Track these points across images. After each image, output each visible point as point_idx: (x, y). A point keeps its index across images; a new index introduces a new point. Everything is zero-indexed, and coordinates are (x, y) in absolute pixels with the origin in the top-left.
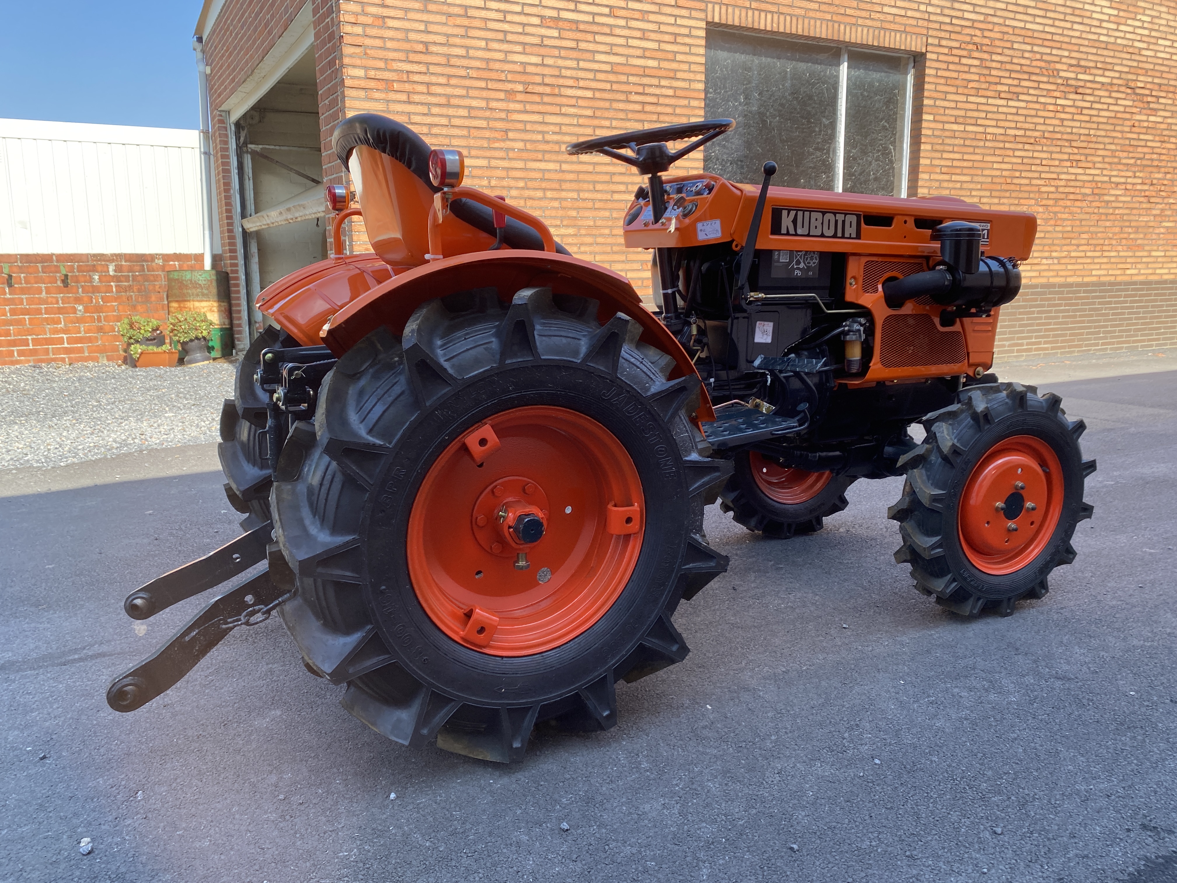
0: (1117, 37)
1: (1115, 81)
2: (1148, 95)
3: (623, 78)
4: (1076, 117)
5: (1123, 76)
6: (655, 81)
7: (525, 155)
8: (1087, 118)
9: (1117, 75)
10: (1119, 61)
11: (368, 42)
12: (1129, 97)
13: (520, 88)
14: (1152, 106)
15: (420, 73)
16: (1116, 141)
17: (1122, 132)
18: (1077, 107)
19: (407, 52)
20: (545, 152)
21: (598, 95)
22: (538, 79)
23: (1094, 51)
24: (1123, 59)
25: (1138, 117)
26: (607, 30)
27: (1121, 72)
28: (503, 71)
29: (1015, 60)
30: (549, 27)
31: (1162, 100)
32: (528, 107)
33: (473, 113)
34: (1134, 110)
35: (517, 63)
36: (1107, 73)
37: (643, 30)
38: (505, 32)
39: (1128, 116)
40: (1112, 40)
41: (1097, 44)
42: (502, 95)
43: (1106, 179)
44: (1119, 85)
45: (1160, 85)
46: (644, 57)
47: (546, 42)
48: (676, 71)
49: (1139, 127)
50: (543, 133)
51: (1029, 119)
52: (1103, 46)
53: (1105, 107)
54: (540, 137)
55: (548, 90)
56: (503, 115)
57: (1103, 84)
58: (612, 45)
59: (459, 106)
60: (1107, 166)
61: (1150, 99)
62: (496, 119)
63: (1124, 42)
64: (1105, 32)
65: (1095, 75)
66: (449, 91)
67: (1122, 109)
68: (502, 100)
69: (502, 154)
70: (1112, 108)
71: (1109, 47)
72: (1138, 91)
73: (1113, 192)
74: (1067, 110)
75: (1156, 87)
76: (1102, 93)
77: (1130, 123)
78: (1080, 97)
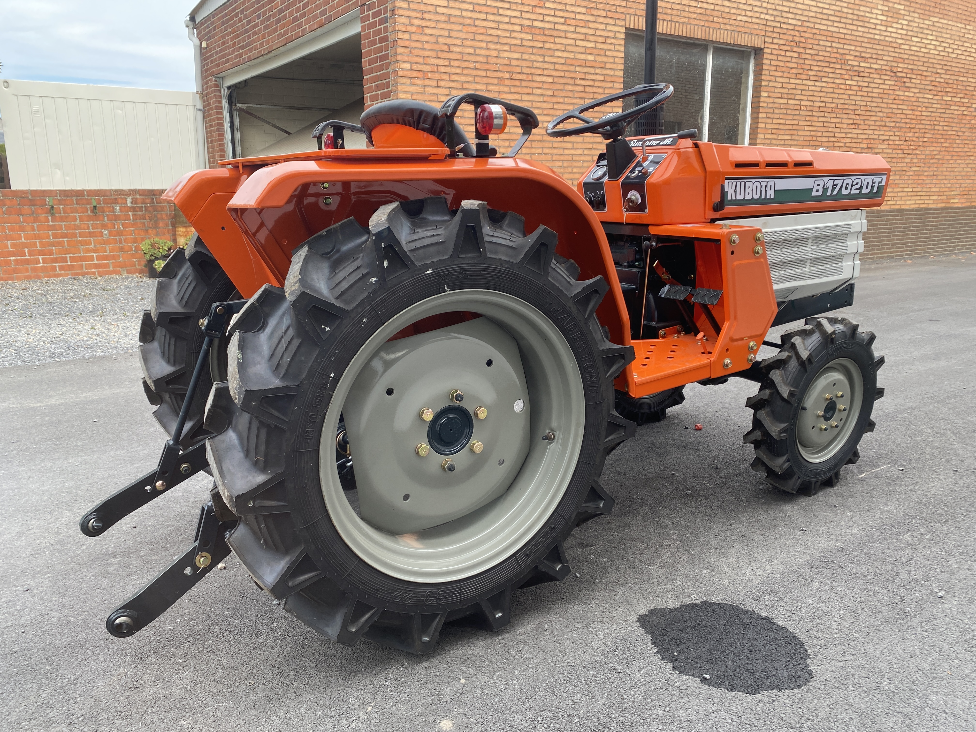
1: (884, 67)
2: (904, 77)
3: (572, 68)
4: (859, 93)
8: (865, 94)
9: (885, 63)
10: (887, 53)
12: (892, 79)
14: (907, 84)
16: (884, 110)
17: (887, 103)
18: (859, 86)
23: (871, 46)
24: (889, 51)
25: (897, 93)
26: (563, 34)
27: (887, 61)
30: (526, 33)
31: (913, 81)
34: (895, 88)
36: (879, 62)
37: (585, 34)
39: (891, 92)
40: (882, 38)
41: (872, 41)
43: (876, 137)
44: (886, 70)
45: (912, 70)
46: (585, 53)
47: (524, 43)
49: (898, 100)
51: (828, 95)
52: (877, 42)
53: (877, 86)
57: (876, 69)
58: (565, 45)
60: (877, 128)
61: (905, 80)
63: (891, 39)
64: (878, 32)
65: (871, 63)
67: (887, 87)
70: (881, 86)
71: (881, 43)
72: (899, 74)
73: (880, 146)
74: (853, 88)
75: (910, 71)
76: (875, 76)
77: (893, 97)
78: (861, 79)
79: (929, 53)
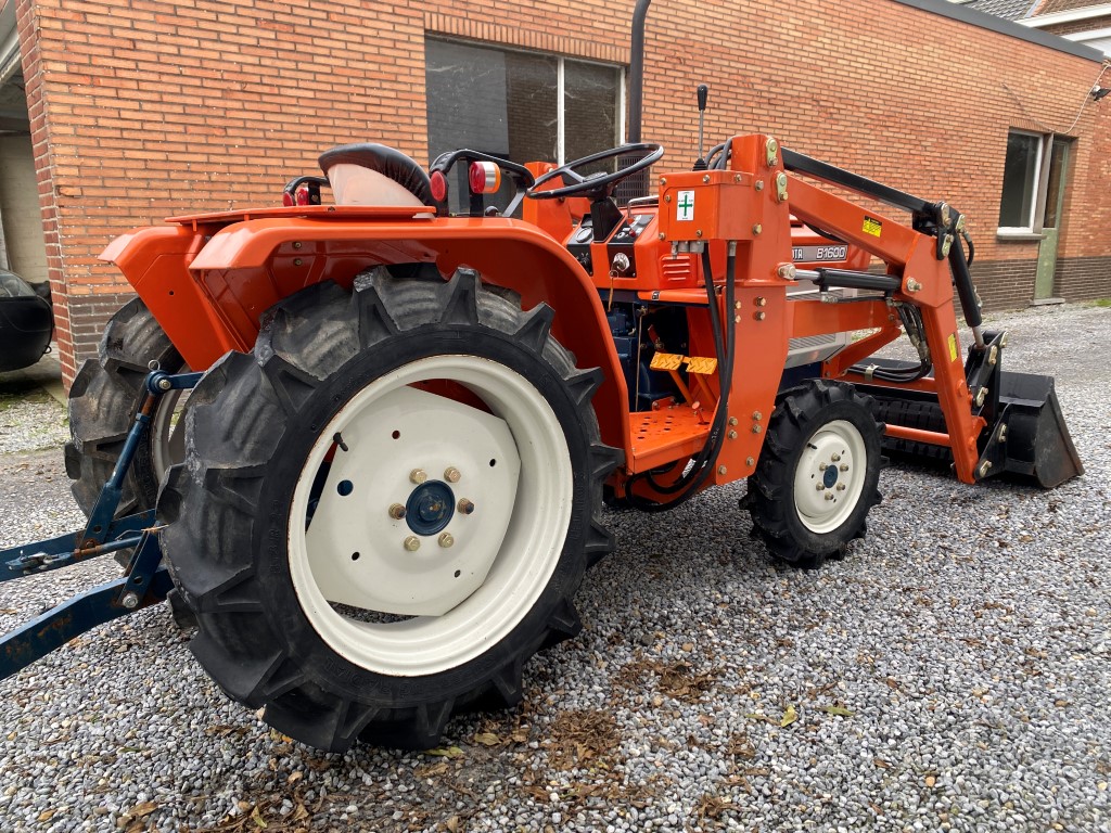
0: (802, 56)
1: (802, 94)
2: (830, 107)
3: (345, 80)
4: (770, 125)
5: (809, 89)
6: (377, 84)
7: (246, 152)
8: (780, 126)
9: (804, 89)
10: (805, 77)
11: (69, 37)
12: (814, 108)
13: (238, 87)
14: (835, 116)
15: (129, 69)
17: (810, 138)
18: (771, 116)
19: (113, 48)
20: (266, 148)
21: (319, 95)
22: (257, 79)
24: (808, 76)
25: (823, 126)
26: (325, 34)
27: (807, 87)
28: (218, 70)
29: (715, 74)
30: (265, 29)
31: (842, 112)
32: (247, 106)
33: (188, 110)
34: (820, 120)
35: (232, 62)
36: (795, 87)
37: (362, 36)
38: (218, 32)
39: (815, 125)
40: (798, 58)
41: (785, 62)
42: (219, 94)
44: (806, 98)
45: (840, 98)
46: (364, 61)
47: (262, 43)
48: (396, 74)
49: (824, 134)
50: (264, 130)
52: (791, 63)
54: (261, 134)
55: (266, 89)
56: (221, 113)
57: (792, 96)
58: (331, 48)
59: (173, 103)
61: (832, 110)
62: (213, 117)
63: (809, 61)
64: (792, 51)
65: (785, 89)
66: (161, 88)
67: (809, 118)
68: (219, 98)
69: (222, 150)
70: (800, 117)
71: (796, 64)
72: (822, 103)
74: (763, 118)
75: (838, 101)
76: (791, 104)
77: (817, 131)
78: (773, 107)
79: (862, 79)
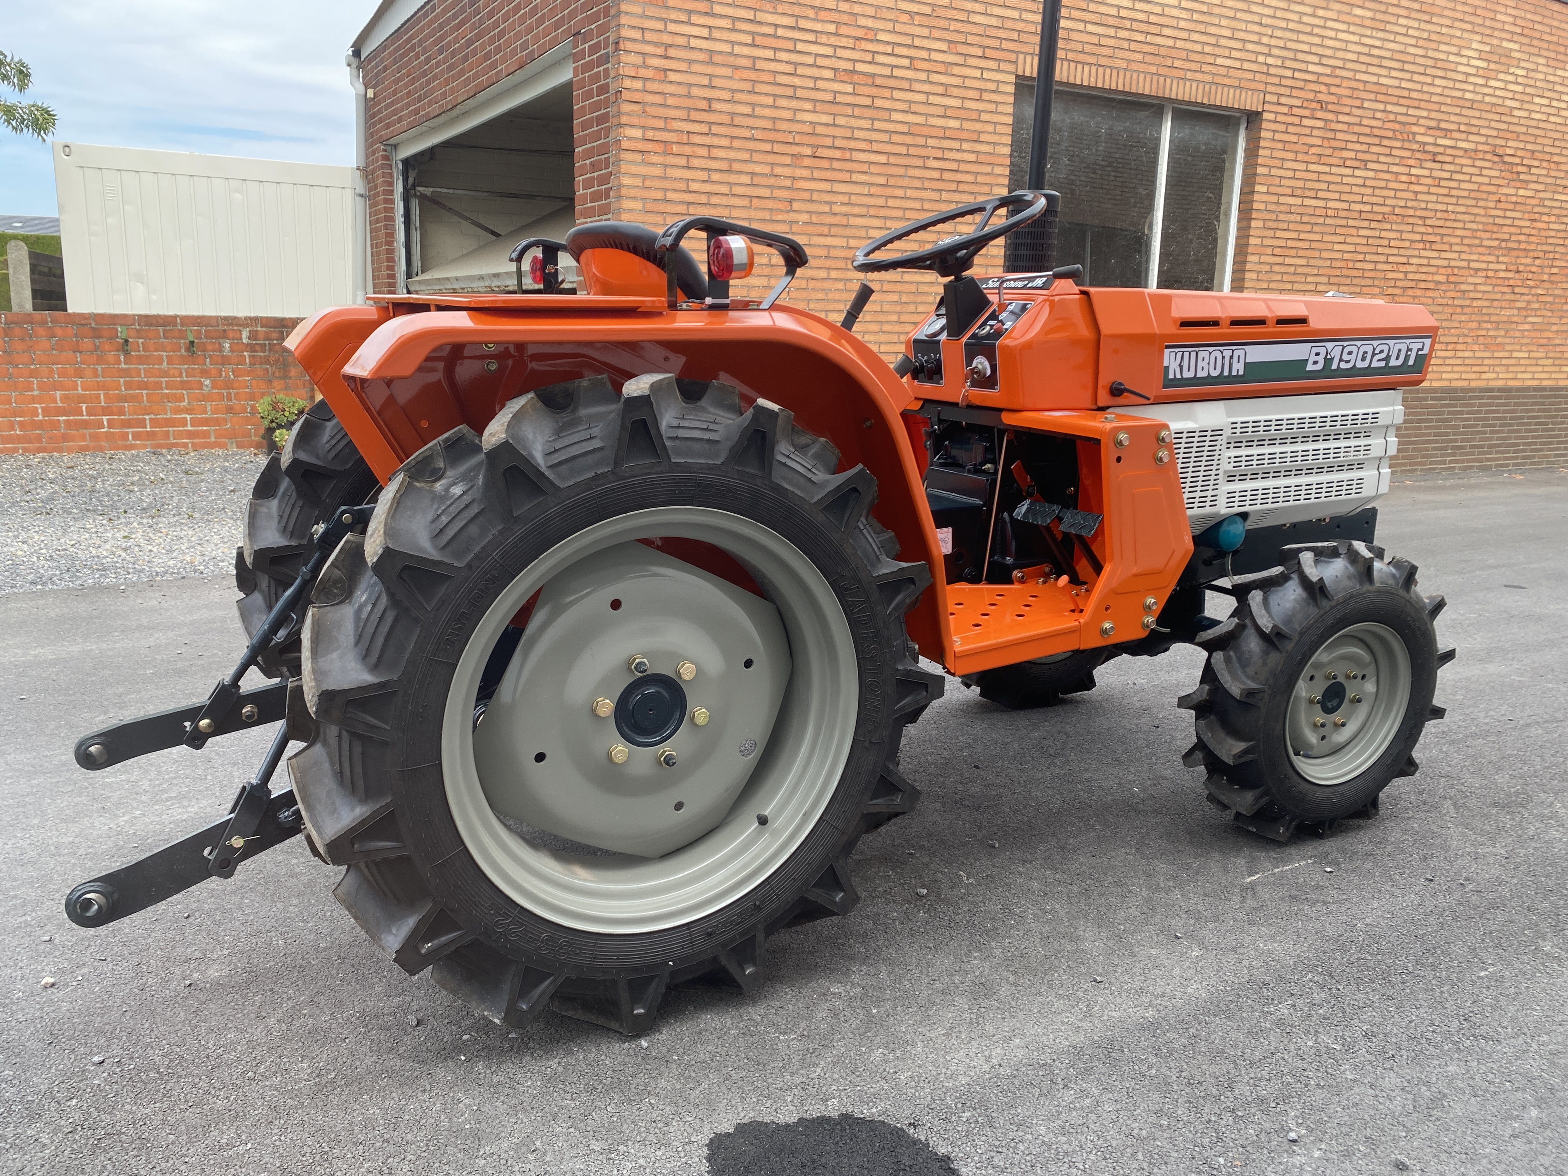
0: (1485, 95)
1: (1480, 147)
2: (1518, 164)
3: (921, 141)
4: (1432, 190)
5: (1489, 139)
8: (1445, 191)
9: (1483, 139)
10: (1486, 123)
11: (648, 98)
12: (1495, 166)
13: (808, 152)
14: (1522, 177)
16: (1478, 219)
17: (1485, 208)
18: (1434, 178)
19: (689, 109)
23: (1458, 111)
24: (1490, 120)
25: (1505, 190)
26: (906, 85)
27: (1487, 136)
28: (790, 133)
29: (1365, 122)
31: (1534, 171)
32: (816, 174)
34: (1501, 182)
35: (806, 122)
36: (1471, 138)
37: (946, 85)
38: (795, 87)
39: (1492, 189)
40: (1479, 98)
41: (1461, 103)
43: (1464, 264)
44: (1484, 152)
45: (1533, 152)
46: (945, 117)
47: (839, 98)
48: (979, 133)
49: (1506, 202)
51: (1377, 192)
52: (1469, 104)
53: (1467, 178)
55: (838, 154)
56: (789, 183)
57: (1466, 150)
58: (910, 102)
60: (1465, 248)
61: (1520, 169)
63: (1494, 100)
64: (1471, 88)
65: (1457, 140)
67: (1486, 180)
68: (788, 165)
70: (1474, 179)
71: (1475, 106)
72: (1507, 159)
73: (1471, 280)
74: (1423, 181)
75: (1529, 155)
76: (1464, 161)
77: (1496, 197)
78: (1438, 166)
79: (1564, 124)
